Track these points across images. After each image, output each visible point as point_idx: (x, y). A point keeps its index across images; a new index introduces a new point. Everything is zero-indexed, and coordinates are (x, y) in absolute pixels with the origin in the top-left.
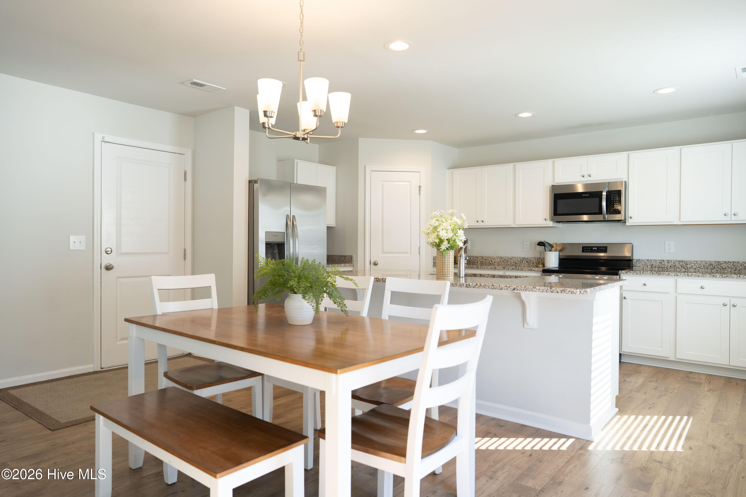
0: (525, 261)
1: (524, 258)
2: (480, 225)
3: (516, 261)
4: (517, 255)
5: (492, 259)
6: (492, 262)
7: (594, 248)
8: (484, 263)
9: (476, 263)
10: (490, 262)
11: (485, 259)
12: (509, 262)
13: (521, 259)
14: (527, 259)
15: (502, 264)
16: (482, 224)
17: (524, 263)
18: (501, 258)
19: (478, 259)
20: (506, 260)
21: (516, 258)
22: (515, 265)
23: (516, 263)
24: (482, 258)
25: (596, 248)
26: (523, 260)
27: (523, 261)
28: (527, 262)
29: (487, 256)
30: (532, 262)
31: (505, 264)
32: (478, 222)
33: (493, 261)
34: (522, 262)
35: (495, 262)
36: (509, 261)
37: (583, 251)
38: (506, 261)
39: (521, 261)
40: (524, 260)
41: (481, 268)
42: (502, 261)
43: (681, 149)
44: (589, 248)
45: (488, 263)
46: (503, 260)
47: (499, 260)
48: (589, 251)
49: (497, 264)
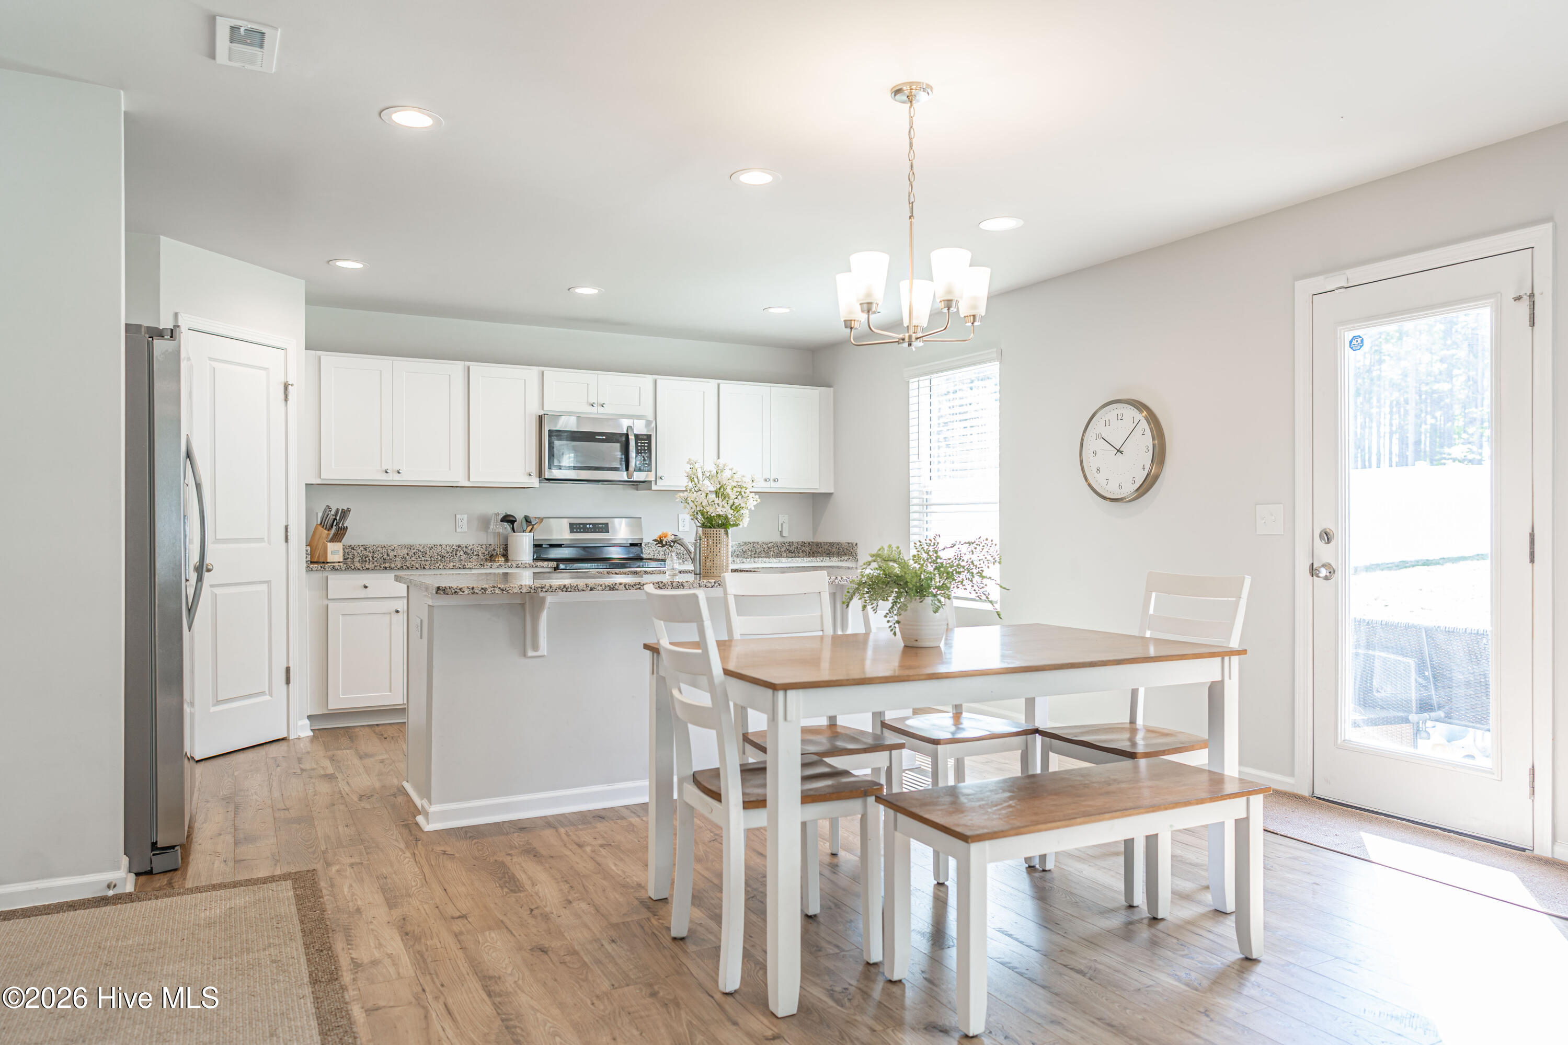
0: (462, 552)
1: (459, 546)
2: (392, 479)
3: (443, 552)
4: (444, 542)
5: (389, 551)
6: (388, 555)
7: (588, 526)
8: (371, 559)
9: (349, 560)
10: (385, 557)
11: (372, 551)
12: (427, 556)
13: (454, 547)
14: (466, 547)
15: (413, 559)
16: (397, 477)
17: (459, 555)
18: (410, 547)
19: (355, 551)
20: (422, 550)
21: (444, 547)
22: (441, 560)
23: (443, 557)
24: (366, 550)
25: (591, 526)
26: (457, 550)
27: (458, 553)
28: (466, 553)
29: (377, 543)
30: (475, 553)
31: (419, 559)
32: (387, 472)
33: (391, 554)
34: (456, 554)
35: (395, 556)
36: (428, 552)
37: (572, 531)
38: (420, 553)
39: (454, 553)
40: (459, 549)
41: (432, 567)
42: (411, 554)
43: (719, 385)
44: (581, 526)
45: (381, 558)
46: (415, 551)
47: (405, 551)
48: (582, 530)
49: (400, 561)
